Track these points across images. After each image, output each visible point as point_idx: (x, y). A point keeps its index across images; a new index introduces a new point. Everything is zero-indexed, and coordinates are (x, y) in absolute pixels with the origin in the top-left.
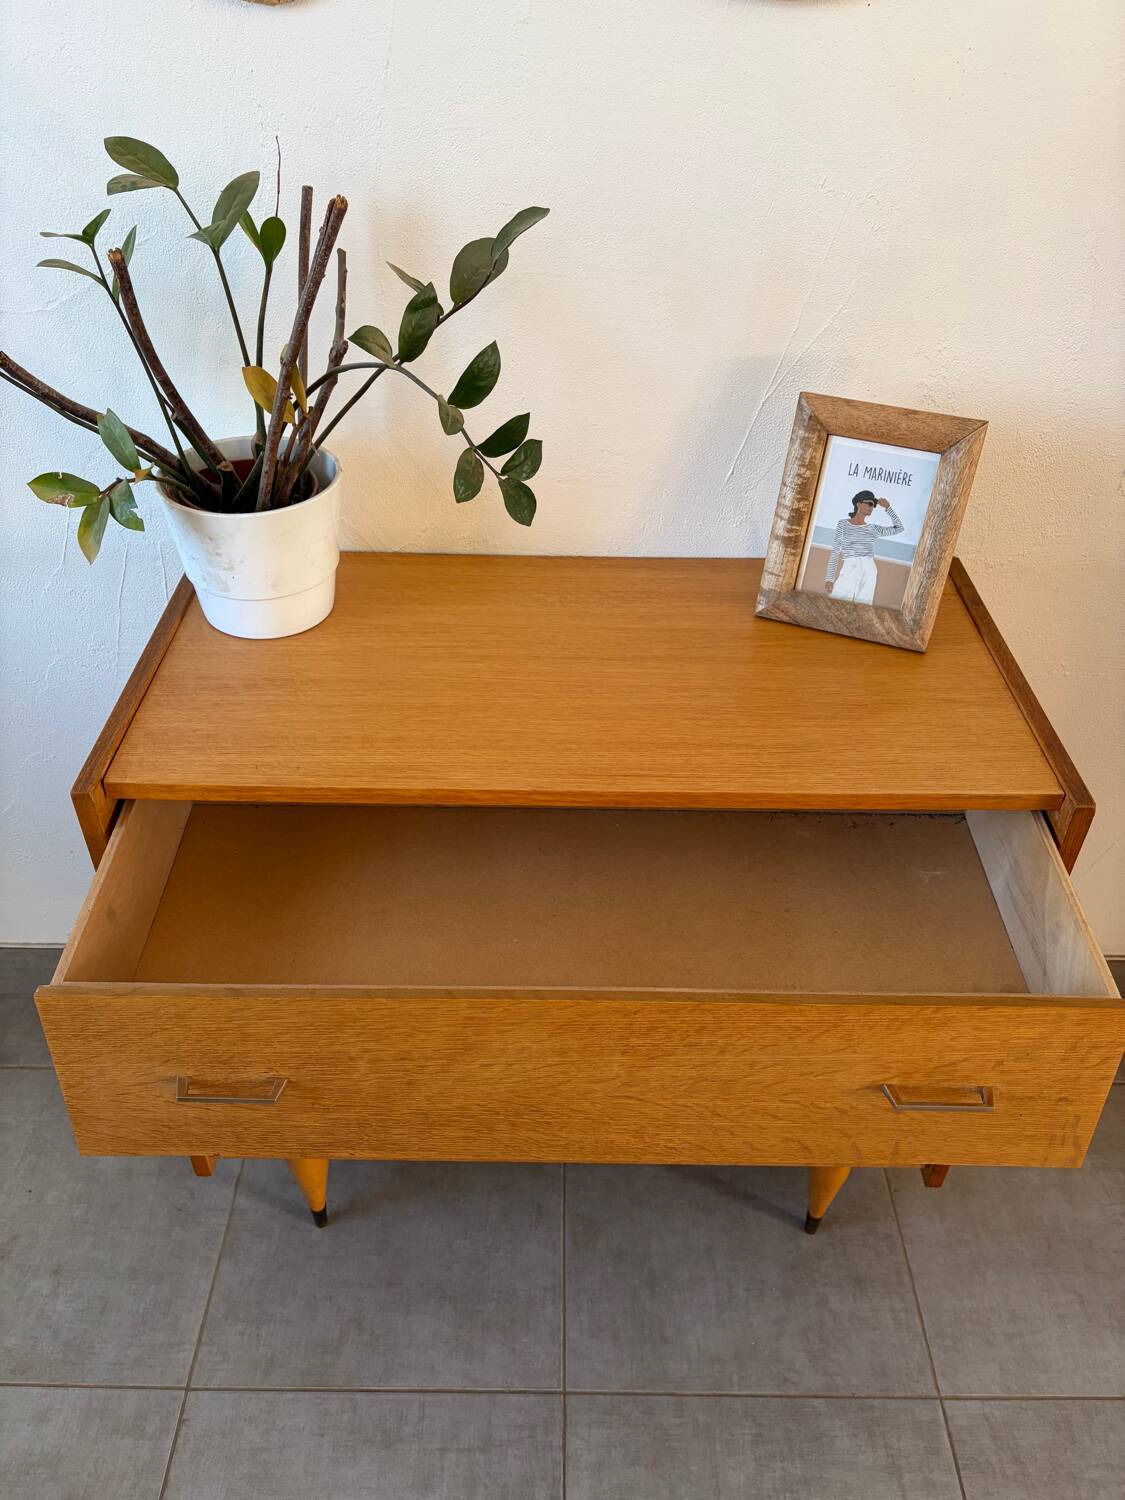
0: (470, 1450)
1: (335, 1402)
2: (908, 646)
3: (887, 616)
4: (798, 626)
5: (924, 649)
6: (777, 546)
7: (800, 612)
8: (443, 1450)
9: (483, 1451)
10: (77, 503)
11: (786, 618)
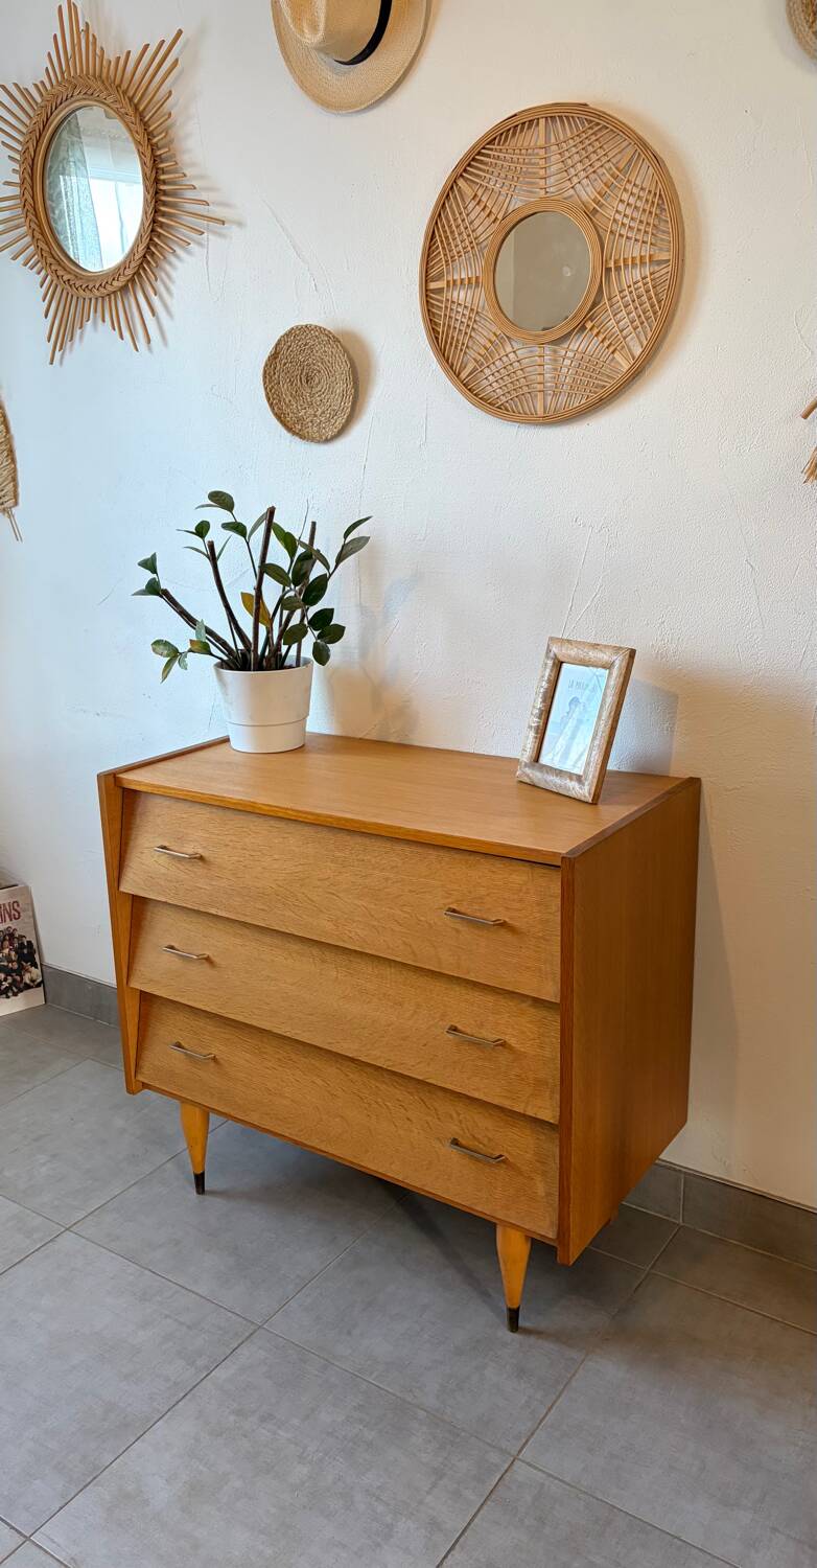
0: (182, 1324)
1: (133, 1268)
2: (583, 799)
3: (574, 777)
4: (534, 786)
5: (590, 801)
6: (532, 734)
7: (536, 776)
8: (167, 1316)
9: (189, 1327)
10: (167, 656)
11: (528, 781)
